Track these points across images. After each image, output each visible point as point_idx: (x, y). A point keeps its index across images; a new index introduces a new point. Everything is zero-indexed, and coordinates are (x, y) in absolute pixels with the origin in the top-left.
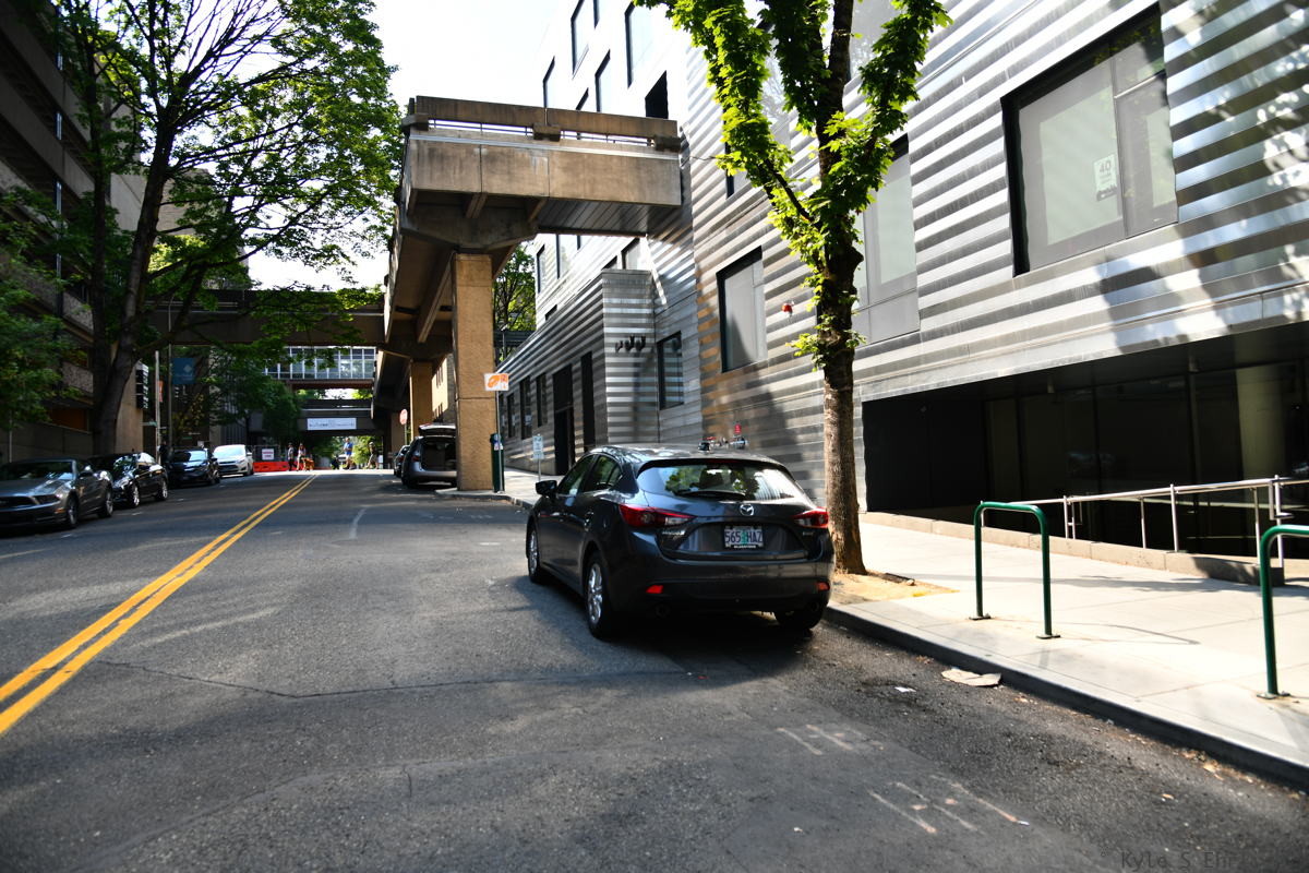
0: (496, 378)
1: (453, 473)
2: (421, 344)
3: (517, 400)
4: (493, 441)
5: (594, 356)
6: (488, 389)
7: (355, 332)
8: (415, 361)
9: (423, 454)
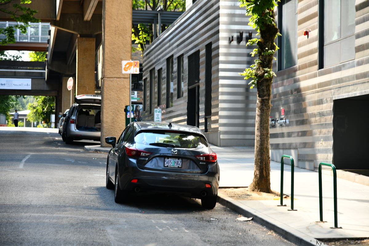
0: (130, 64)
1: (98, 134)
2: (87, 21)
3: (164, 75)
4: (126, 111)
5: (214, 46)
6: (124, 72)
7: (32, 13)
8: (82, 36)
9: (78, 118)
